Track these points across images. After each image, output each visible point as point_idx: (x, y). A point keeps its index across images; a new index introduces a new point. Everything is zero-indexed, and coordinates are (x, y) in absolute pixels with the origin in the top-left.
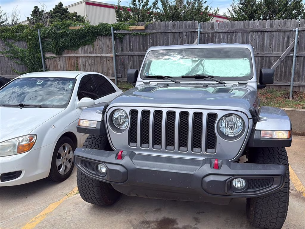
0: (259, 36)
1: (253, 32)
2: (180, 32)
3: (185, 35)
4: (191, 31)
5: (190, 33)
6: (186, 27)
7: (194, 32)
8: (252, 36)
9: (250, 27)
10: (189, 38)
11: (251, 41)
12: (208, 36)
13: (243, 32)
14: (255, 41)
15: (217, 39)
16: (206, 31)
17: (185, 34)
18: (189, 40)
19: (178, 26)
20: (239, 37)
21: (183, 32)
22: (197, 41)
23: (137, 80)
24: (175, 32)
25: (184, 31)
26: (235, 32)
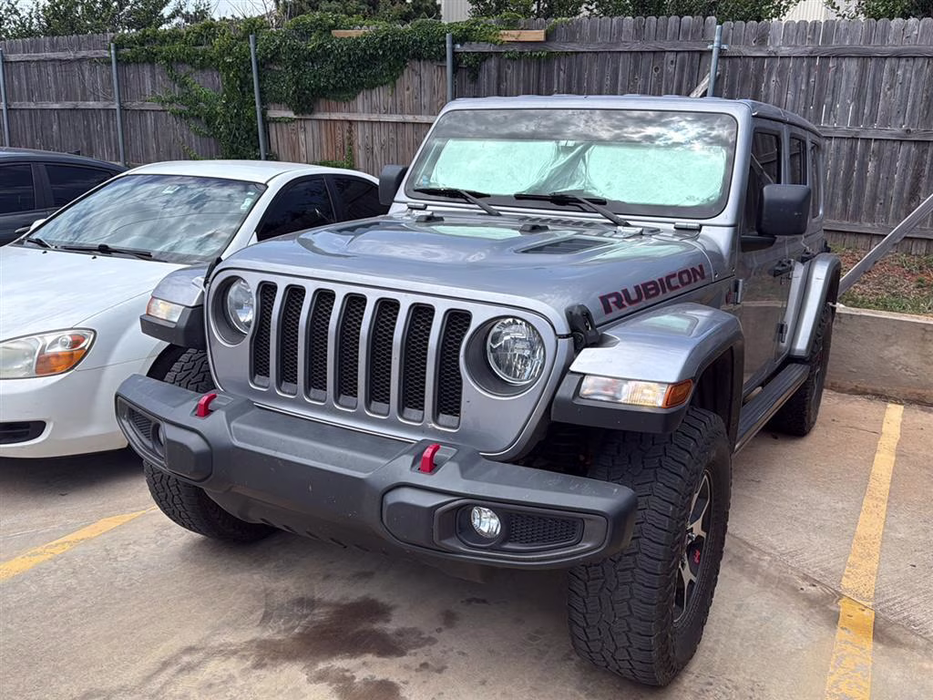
0: (918, 73)
1: (899, 57)
2: (654, 52)
3: (672, 62)
4: (690, 48)
5: (686, 55)
6: (676, 36)
7: (702, 53)
8: (893, 72)
9: (891, 42)
10: (682, 70)
11: (889, 89)
12: (747, 67)
13: (864, 57)
14: (902, 88)
15: (774, 78)
16: (739, 52)
17: (671, 57)
18: (682, 76)
19: (649, 31)
20: (849, 74)
21: (665, 52)
22: (709, 82)
23: (396, 199)
24: (641, 52)
25: (667, 49)
26: (837, 57)
